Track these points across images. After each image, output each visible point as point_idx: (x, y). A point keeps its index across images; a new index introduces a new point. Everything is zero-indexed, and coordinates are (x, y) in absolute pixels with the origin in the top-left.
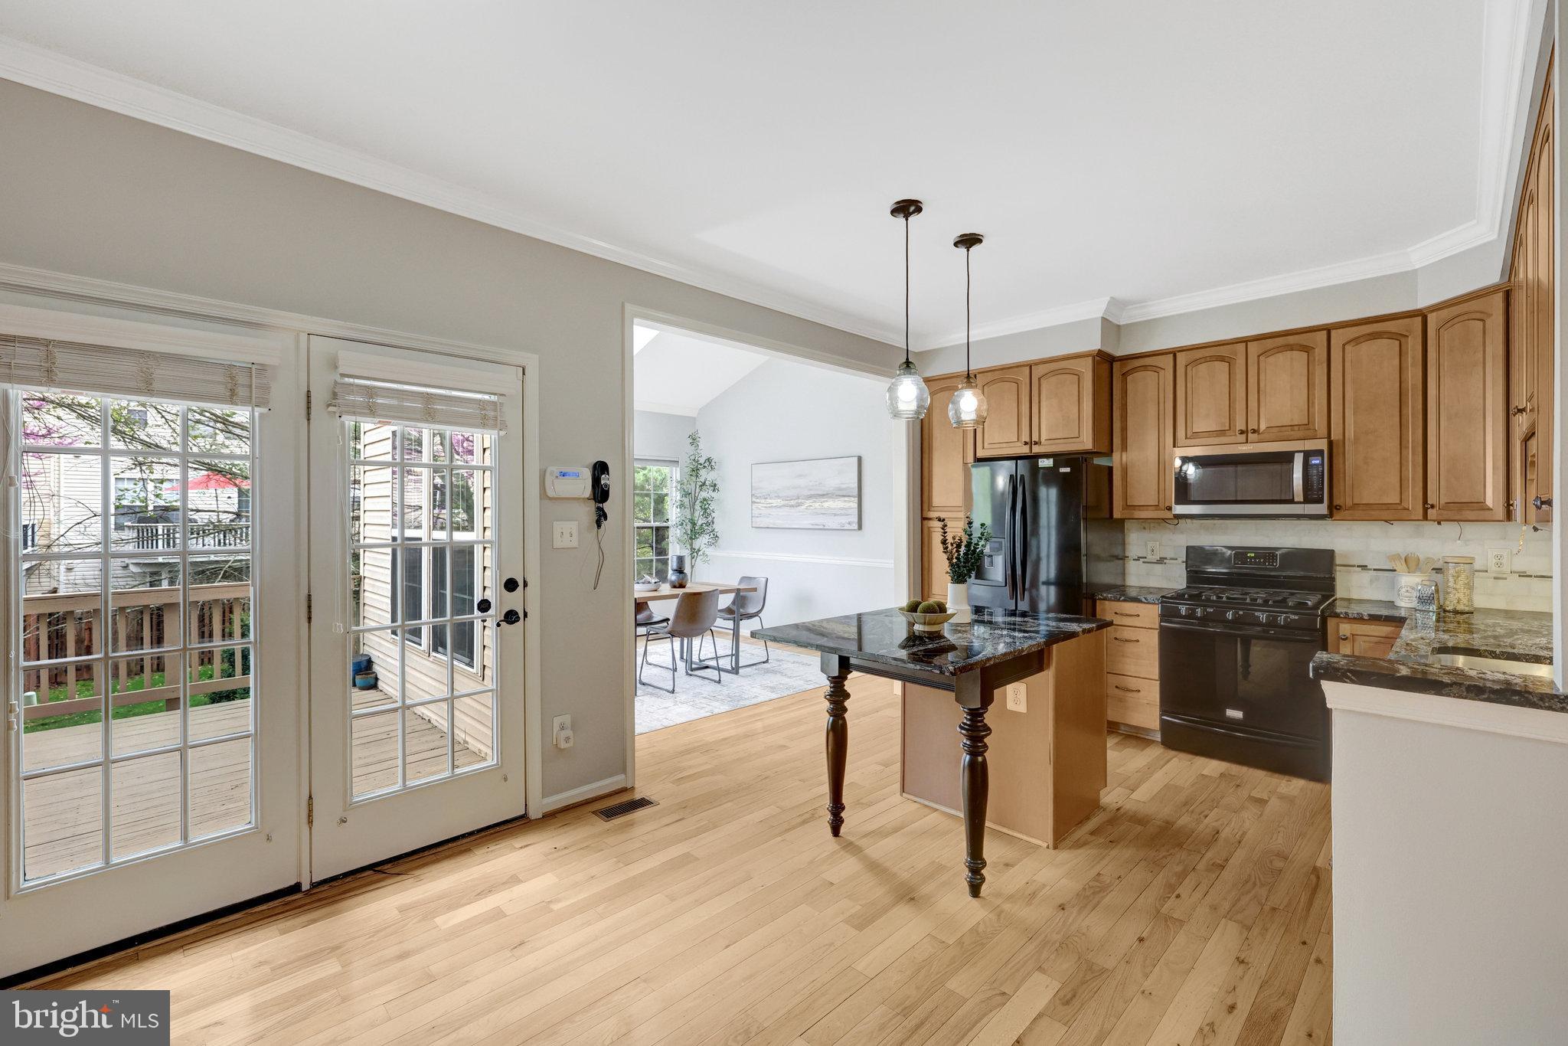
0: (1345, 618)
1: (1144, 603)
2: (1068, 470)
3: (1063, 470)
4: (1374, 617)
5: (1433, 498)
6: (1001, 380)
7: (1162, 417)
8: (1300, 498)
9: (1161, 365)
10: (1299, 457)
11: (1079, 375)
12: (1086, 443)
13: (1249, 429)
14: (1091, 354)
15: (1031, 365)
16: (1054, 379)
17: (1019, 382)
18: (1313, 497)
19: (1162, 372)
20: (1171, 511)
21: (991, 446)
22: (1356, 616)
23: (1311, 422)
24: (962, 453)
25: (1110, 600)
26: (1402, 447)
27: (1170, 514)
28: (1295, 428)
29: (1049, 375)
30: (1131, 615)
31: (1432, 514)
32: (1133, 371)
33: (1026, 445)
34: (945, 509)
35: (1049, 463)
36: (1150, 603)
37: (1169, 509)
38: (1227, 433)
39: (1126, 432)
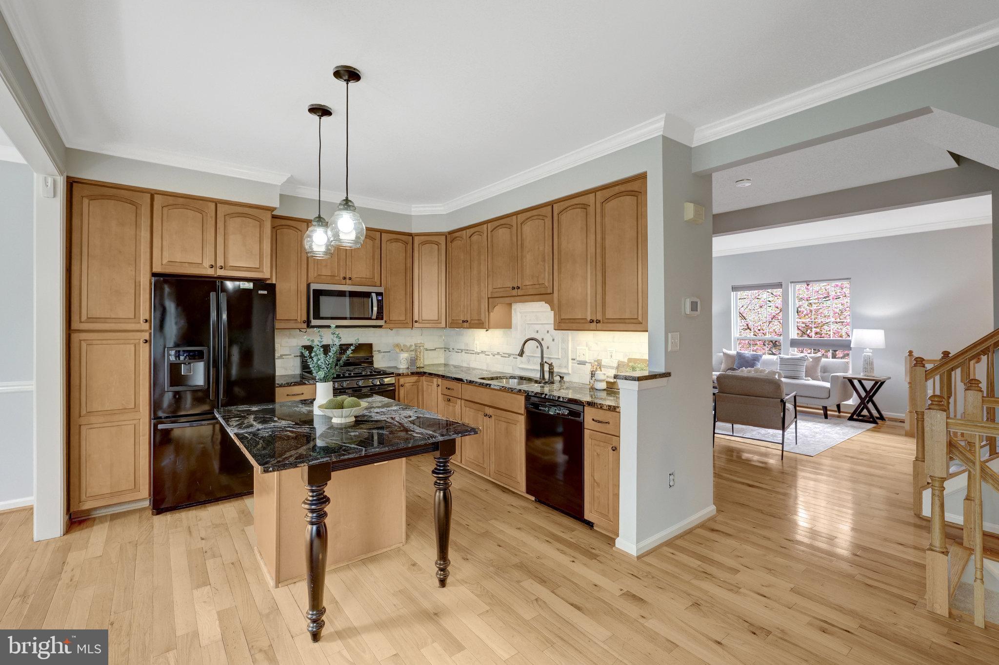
0: (403, 375)
1: (308, 385)
2: (265, 292)
3: (260, 292)
4: (413, 374)
5: (416, 318)
6: (185, 207)
7: (299, 263)
8: (374, 316)
9: (299, 228)
10: (374, 295)
11: (261, 222)
12: (265, 273)
13: (348, 277)
14: (272, 209)
15: (217, 202)
16: (239, 220)
17: (204, 213)
18: (380, 316)
19: (299, 233)
20: (306, 323)
21: (171, 263)
22: (406, 374)
23: (374, 278)
24: (134, 266)
25: (284, 386)
26: (406, 294)
27: (305, 325)
28: (368, 280)
29: (234, 215)
30: (299, 395)
31: (416, 325)
32: (281, 227)
33: (212, 267)
34: (108, 320)
35: (249, 285)
36: (311, 384)
37: (304, 323)
38: (336, 278)
39: (277, 269)
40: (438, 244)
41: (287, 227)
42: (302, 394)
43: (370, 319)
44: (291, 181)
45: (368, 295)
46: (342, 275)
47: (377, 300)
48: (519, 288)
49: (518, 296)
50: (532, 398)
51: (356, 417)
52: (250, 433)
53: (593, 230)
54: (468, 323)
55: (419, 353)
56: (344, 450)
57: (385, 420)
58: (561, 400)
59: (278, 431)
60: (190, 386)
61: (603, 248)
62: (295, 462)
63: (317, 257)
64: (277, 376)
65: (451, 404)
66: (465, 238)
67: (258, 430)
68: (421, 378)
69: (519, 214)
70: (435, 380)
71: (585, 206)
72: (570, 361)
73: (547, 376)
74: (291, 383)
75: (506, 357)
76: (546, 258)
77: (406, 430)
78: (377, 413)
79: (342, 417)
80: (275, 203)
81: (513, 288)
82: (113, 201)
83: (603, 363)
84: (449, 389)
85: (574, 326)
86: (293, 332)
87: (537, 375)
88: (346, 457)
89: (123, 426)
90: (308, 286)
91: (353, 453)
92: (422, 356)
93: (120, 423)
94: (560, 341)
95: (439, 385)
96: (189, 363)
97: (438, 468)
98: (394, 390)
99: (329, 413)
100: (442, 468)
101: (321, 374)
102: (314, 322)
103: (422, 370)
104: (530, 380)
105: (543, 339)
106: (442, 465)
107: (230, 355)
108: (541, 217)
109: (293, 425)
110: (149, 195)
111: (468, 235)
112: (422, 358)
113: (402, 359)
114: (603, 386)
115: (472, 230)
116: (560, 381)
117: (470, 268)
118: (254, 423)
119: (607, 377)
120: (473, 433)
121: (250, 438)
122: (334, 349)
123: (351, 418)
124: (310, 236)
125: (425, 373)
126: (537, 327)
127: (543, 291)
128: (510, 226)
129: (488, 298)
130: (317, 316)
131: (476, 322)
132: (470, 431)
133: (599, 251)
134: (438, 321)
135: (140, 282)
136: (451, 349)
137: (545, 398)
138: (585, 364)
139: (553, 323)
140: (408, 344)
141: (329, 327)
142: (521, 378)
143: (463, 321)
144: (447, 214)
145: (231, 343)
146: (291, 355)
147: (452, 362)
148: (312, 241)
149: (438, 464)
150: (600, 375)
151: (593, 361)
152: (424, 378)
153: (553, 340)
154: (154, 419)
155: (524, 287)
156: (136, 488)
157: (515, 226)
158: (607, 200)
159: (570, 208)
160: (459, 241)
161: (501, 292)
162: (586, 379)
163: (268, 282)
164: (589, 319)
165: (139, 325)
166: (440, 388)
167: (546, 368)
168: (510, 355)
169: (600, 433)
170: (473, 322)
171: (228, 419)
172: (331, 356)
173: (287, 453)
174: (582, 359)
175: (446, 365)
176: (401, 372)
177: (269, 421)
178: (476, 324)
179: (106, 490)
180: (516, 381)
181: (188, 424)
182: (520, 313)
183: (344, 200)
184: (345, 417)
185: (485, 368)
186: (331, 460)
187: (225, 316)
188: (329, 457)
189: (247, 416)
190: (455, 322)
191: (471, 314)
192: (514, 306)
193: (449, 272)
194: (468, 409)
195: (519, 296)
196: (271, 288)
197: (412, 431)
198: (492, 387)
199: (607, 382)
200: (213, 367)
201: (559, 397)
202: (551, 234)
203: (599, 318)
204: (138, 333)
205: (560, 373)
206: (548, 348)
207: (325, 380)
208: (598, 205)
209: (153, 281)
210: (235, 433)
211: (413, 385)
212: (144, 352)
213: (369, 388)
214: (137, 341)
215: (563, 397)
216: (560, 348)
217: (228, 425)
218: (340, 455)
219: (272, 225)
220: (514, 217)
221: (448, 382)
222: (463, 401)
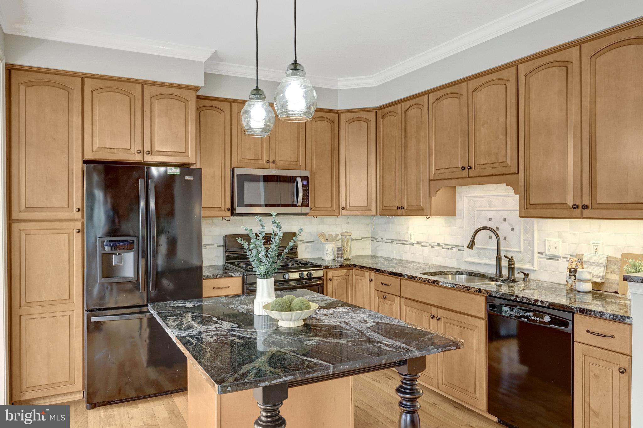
0: (331, 268)
1: (235, 277)
2: (192, 178)
3: (187, 178)
4: (341, 266)
5: (343, 204)
6: (113, 90)
7: (223, 145)
8: (299, 203)
9: (222, 108)
10: (299, 180)
11: (185, 102)
12: (191, 158)
13: (271, 160)
14: (196, 89)
15: (143, 84)
16: (164, 101)
17: (131, 96)
18: (305, 204)
19: (223, 113)
20: (230, 211)
21: (101, 150)
22: (335, 267)
23: (298, 161)
24: (67, 154)
25: (210, 279)
26: (332, 178)
27: (229, 213)
28: (292, 163)
29: (160, 97)
30: (224, 288)
31: (343, 212)
32: (204, 108)
33: (139, 152)
34: (44, 210)
35: (176, 171)
36: (236, 277)
37: (228, 210)
38: (261, 162)
39: (201, 153)
40: (367, 121)
41: (210, 108)
42: (228, 287)
43: (295, 206)
44: (215, 58)
45: (292, 180)
46: (266, 159)
47: (303, 185)
48: (471, 168)
49: (469, 177)
50: (496, 299)
51: (304, 320)
52: (193, 336)
53: (577, 92)
54: (403, 210)
55: (345, 244)
56: (308, 366)
57: (338, 326)
58: (540, 304)
59: (222, 335)
60: (121, 278)
61: (593, 116)
62: (256, 381)
63: (255, 135)
64: (205, 266)
65: (387, 302)
66: (399, 112)
67: (201, 333)
68: (351, 271)
69: (471, 79)
70: (367, 274)
71: (565, 64)
72: (536, 255)
73: (505, 272)
74: (217, 275)
75: (448, 249)
76: (509, 131)
77: (370, 340)
78: (325, 315)
79: (291, 320)
80: (199, 82)
81: (464, 168)
82: (47, 87)
83: (585, 259)
84: (385, 285)
85: (549, 213)
86: (215, 220)
87: (492, 271)
88: (312, 375)
89: (58, 317)
90: (232, 171)
91: (320, 371)
92: (349, 247)
93: (55, 314)
94: (522, 230)
95: (372, 280)
96: (119, 254)
97: (404, 386)
98: (323, 284)
99: (275, 315)
100: (408, 387)
101: (262, 269)
102: (239, 210)
103: (349, 263)
104: (483, 276)
105: (498, 229)
106: (408, 383)
107: (158, 245)
108: (501, 82)
109: (236, 327)
110: (80, 79)
111: (404, 109)
112: (349, 249)
113: (328, 250)
114: (588, 287)
115: (409, 103)
116: (524, 279)
117: (407, 147)
118: (194, 324)
119: (593, 276)
120: (455, 348)
121: (194, 344)
122: (276, 241)
123: (299, 322)
124: (247, 112)
125: (355, 266)
126: (490, 215)
127: (504, 171)
128: (458, 95)
129: (430, 181)
130: (242, 204)
131: (414, 208)
132: (452, 346)
133: (586, 118)
134: (367, 208)
135: (72, 170)
136: (379, 239)
137: (515, 301)
138: (558, 260)
139: (518, 208)
140: (334, 234)
141: (269, 215)
142: (471, 274)
143: (398, 208)
144: (377, 86)
145: (160, 232)
146: (213, 245)
147: (380, 254)
148: (250, 117)
149: (404, 381)
150: (583, 273)
151: (568, 256)
152: (353, 271)
153: (512, 230)
154: (87, 311)
155: (477, 167)
156: (70, 380)
157: (465, 95)
158: (598, 53)
159: (543, 67)
160: (393, 117)
161: (446, 173)
162: (562, 277)
163: (192, 167)
164: (571, 204)
165: (71, 214)
166: (373, 283)
167: (505, 263)
168: (453, 247)
169: (599, 350)
170: (410, 208)
171: (165, 317)
172: (274, 248)
173: (243, 367)
174: (553, 252)
175: (373, 257)
176: (327, 264)
177: (208, 321)
178: (414, 210)
179: (44, 382)
180: (464, 277)
181: (117, 317)
182: (468, 197)
183: (293, 64)
184: (294, 321)
185: (421, 261)
186: (295, 378)
187: (153, 205)
188: (293, 375)
189: (184, 314)
190: (387, 208)
191: (407, 198)
192: (459, 190)
193: (380, 152)
194: (408, 308)
195: (471, 177)
196: (197, 173)
197: (379, 342)
198: (441, 284)
199: (594, 283)
200: (142, 258)
201: (536, 301)
202: (514, 100)
203: (586, 201)
204: (72, 223)
205: (523, 269)
206: (505, 239)
207: (266, 275)
208: (585, 61)
209: (85, 168)
210: (177, 336)
211: (341, 279)
212: (77, 240)
213: (296, 282)
214: (71, 230)
215: (542, 301)
216: (522, 240)
217: (167, 324)
218: (306, 373)
219: (196, 106)
220: (465, 84)
221: (383, 276)
222: (402, 300)
